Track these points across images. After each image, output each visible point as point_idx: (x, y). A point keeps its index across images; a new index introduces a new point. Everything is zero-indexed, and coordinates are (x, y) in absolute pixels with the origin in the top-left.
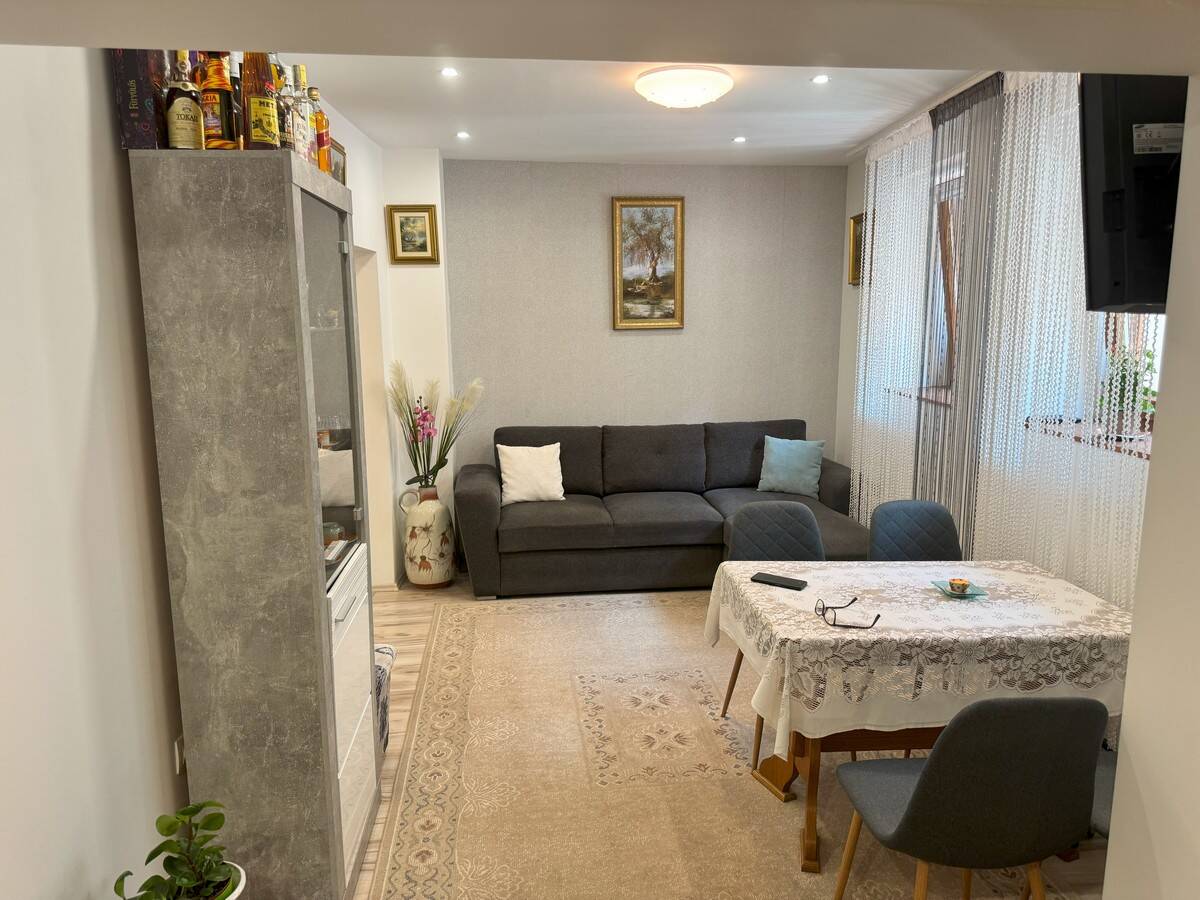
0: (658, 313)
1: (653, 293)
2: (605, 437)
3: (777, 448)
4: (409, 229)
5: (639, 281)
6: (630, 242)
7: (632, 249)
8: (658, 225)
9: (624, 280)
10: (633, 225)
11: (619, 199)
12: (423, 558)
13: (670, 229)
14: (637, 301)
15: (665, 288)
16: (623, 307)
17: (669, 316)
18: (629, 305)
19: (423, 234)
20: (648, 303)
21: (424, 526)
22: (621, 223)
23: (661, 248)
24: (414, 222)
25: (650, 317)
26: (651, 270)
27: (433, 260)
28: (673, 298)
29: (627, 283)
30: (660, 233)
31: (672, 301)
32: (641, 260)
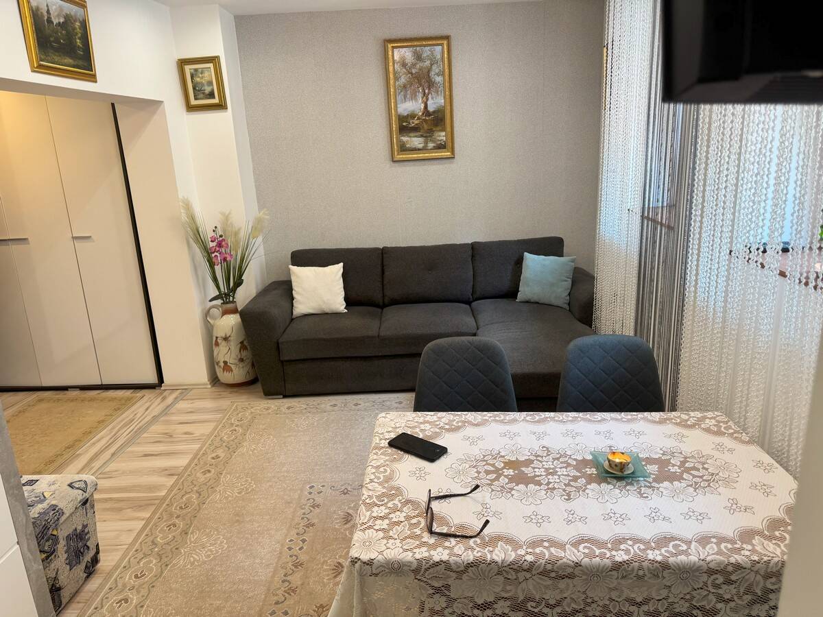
0: (431, 145)
1: (426, 127)
2: (383, 256)
3: (533, 262)
4: (198, 79)
5: (412, 116)
6: (403, 80)
7: (405, 86)
8: (428, 63)
9: (399, 116)
10: (404, 65)
11: (391, 41)
12: (225, 363)
13: (438, 67)
14: (412, 134)
15: (436, 121)
16: (399, 141)
17: (441, 147)
18: (405, 139)
19: (210, 83)
20: (422, 136)
21: (224, 336)
22: (394, 64)
23: (431, 84)
24: (202, 73)
25: (424, 149)
26: (422, 106)
27: (221, 106)
28: (443, 130)
29: (402, 119)
30: (429, 72)
31: (443, 134)
32: (414, 97)
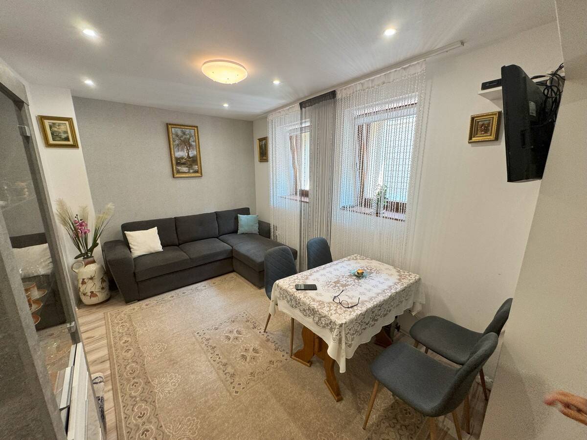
0: (191, 171)
1: (189, 163)
2: (177, 221)
3: (242, 218)
4: (56, 129)
5: (182, 158)
6: (177, 142)
7: (178, 145)
8: (188, 136)
10: (177, 136)
11: (170, 124)
12: (92, 292)
13: (193, 138)
14: (183, 166)
15: (193, 161)
16: (176, 169)
17: (196, 172)
18: (179, 168)
19: (66, 132)
20: (187, 167)
21: (90, 277)
22: (172, 135)
23: (190, 145)
24: (59, 126)
25: (189, 172)
26: (187, 154)
27: (75, 146)
28: (197, 165)
29: (177, 159)
30: (189, 139)
31: (197, 166)
32: (182, 150)
